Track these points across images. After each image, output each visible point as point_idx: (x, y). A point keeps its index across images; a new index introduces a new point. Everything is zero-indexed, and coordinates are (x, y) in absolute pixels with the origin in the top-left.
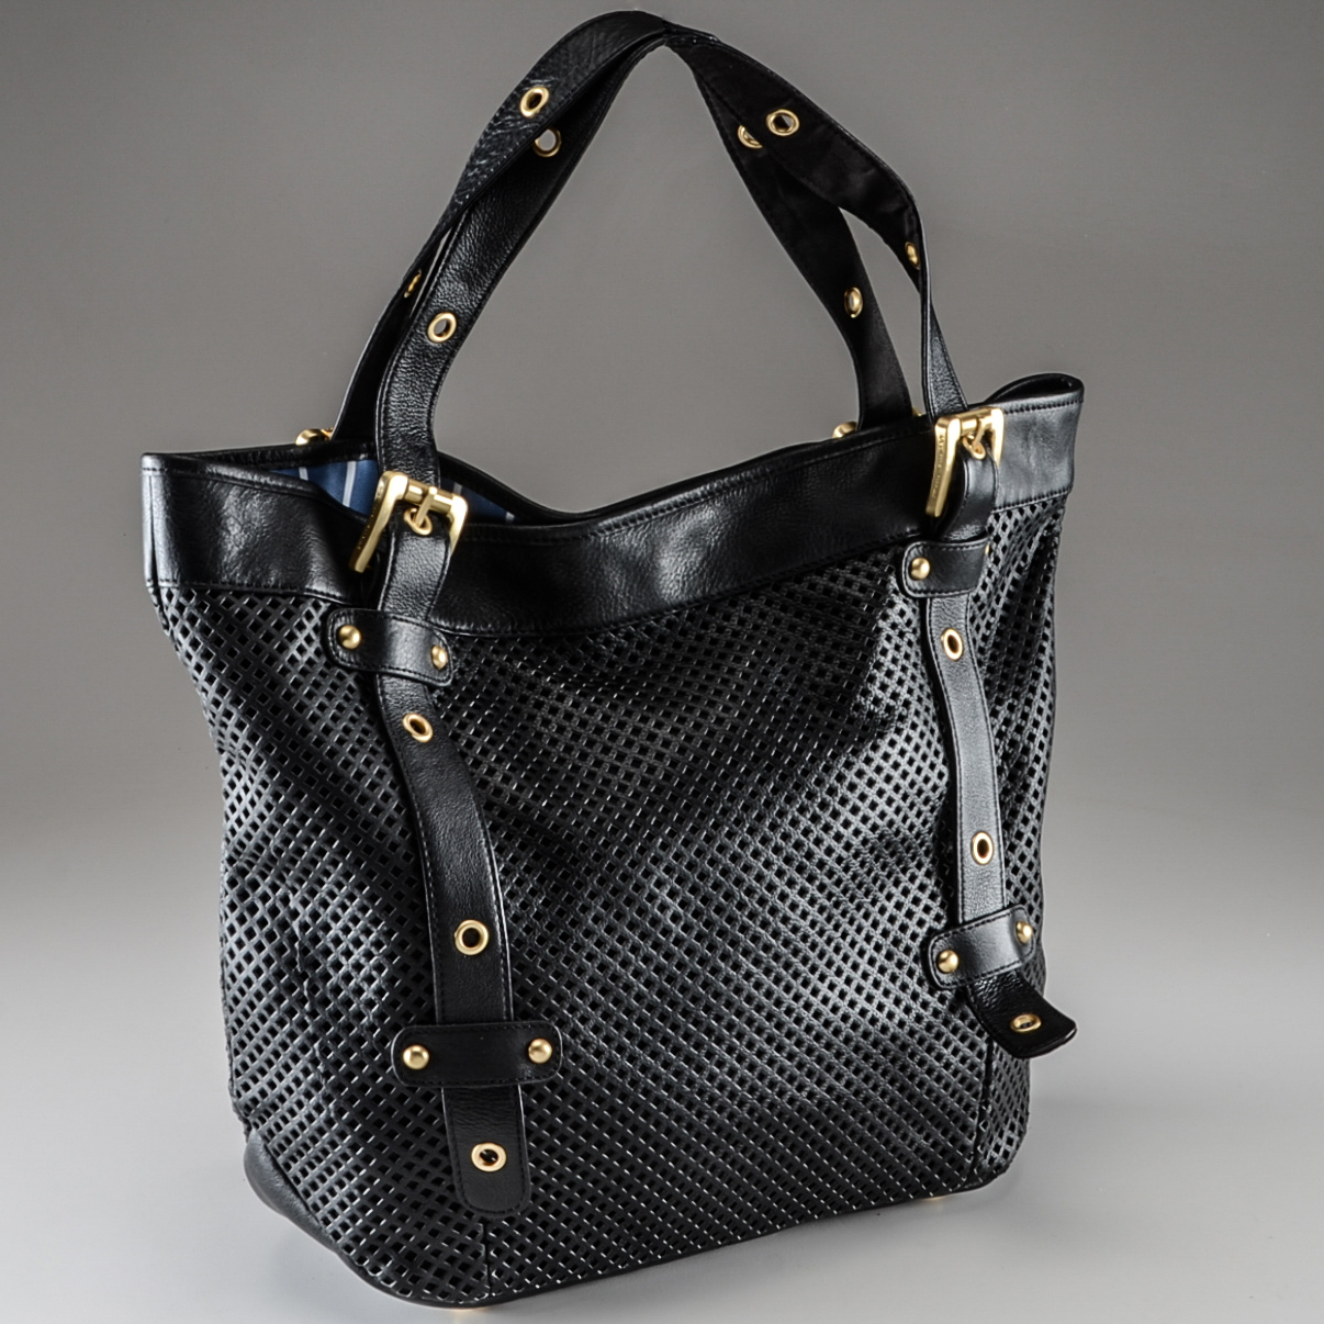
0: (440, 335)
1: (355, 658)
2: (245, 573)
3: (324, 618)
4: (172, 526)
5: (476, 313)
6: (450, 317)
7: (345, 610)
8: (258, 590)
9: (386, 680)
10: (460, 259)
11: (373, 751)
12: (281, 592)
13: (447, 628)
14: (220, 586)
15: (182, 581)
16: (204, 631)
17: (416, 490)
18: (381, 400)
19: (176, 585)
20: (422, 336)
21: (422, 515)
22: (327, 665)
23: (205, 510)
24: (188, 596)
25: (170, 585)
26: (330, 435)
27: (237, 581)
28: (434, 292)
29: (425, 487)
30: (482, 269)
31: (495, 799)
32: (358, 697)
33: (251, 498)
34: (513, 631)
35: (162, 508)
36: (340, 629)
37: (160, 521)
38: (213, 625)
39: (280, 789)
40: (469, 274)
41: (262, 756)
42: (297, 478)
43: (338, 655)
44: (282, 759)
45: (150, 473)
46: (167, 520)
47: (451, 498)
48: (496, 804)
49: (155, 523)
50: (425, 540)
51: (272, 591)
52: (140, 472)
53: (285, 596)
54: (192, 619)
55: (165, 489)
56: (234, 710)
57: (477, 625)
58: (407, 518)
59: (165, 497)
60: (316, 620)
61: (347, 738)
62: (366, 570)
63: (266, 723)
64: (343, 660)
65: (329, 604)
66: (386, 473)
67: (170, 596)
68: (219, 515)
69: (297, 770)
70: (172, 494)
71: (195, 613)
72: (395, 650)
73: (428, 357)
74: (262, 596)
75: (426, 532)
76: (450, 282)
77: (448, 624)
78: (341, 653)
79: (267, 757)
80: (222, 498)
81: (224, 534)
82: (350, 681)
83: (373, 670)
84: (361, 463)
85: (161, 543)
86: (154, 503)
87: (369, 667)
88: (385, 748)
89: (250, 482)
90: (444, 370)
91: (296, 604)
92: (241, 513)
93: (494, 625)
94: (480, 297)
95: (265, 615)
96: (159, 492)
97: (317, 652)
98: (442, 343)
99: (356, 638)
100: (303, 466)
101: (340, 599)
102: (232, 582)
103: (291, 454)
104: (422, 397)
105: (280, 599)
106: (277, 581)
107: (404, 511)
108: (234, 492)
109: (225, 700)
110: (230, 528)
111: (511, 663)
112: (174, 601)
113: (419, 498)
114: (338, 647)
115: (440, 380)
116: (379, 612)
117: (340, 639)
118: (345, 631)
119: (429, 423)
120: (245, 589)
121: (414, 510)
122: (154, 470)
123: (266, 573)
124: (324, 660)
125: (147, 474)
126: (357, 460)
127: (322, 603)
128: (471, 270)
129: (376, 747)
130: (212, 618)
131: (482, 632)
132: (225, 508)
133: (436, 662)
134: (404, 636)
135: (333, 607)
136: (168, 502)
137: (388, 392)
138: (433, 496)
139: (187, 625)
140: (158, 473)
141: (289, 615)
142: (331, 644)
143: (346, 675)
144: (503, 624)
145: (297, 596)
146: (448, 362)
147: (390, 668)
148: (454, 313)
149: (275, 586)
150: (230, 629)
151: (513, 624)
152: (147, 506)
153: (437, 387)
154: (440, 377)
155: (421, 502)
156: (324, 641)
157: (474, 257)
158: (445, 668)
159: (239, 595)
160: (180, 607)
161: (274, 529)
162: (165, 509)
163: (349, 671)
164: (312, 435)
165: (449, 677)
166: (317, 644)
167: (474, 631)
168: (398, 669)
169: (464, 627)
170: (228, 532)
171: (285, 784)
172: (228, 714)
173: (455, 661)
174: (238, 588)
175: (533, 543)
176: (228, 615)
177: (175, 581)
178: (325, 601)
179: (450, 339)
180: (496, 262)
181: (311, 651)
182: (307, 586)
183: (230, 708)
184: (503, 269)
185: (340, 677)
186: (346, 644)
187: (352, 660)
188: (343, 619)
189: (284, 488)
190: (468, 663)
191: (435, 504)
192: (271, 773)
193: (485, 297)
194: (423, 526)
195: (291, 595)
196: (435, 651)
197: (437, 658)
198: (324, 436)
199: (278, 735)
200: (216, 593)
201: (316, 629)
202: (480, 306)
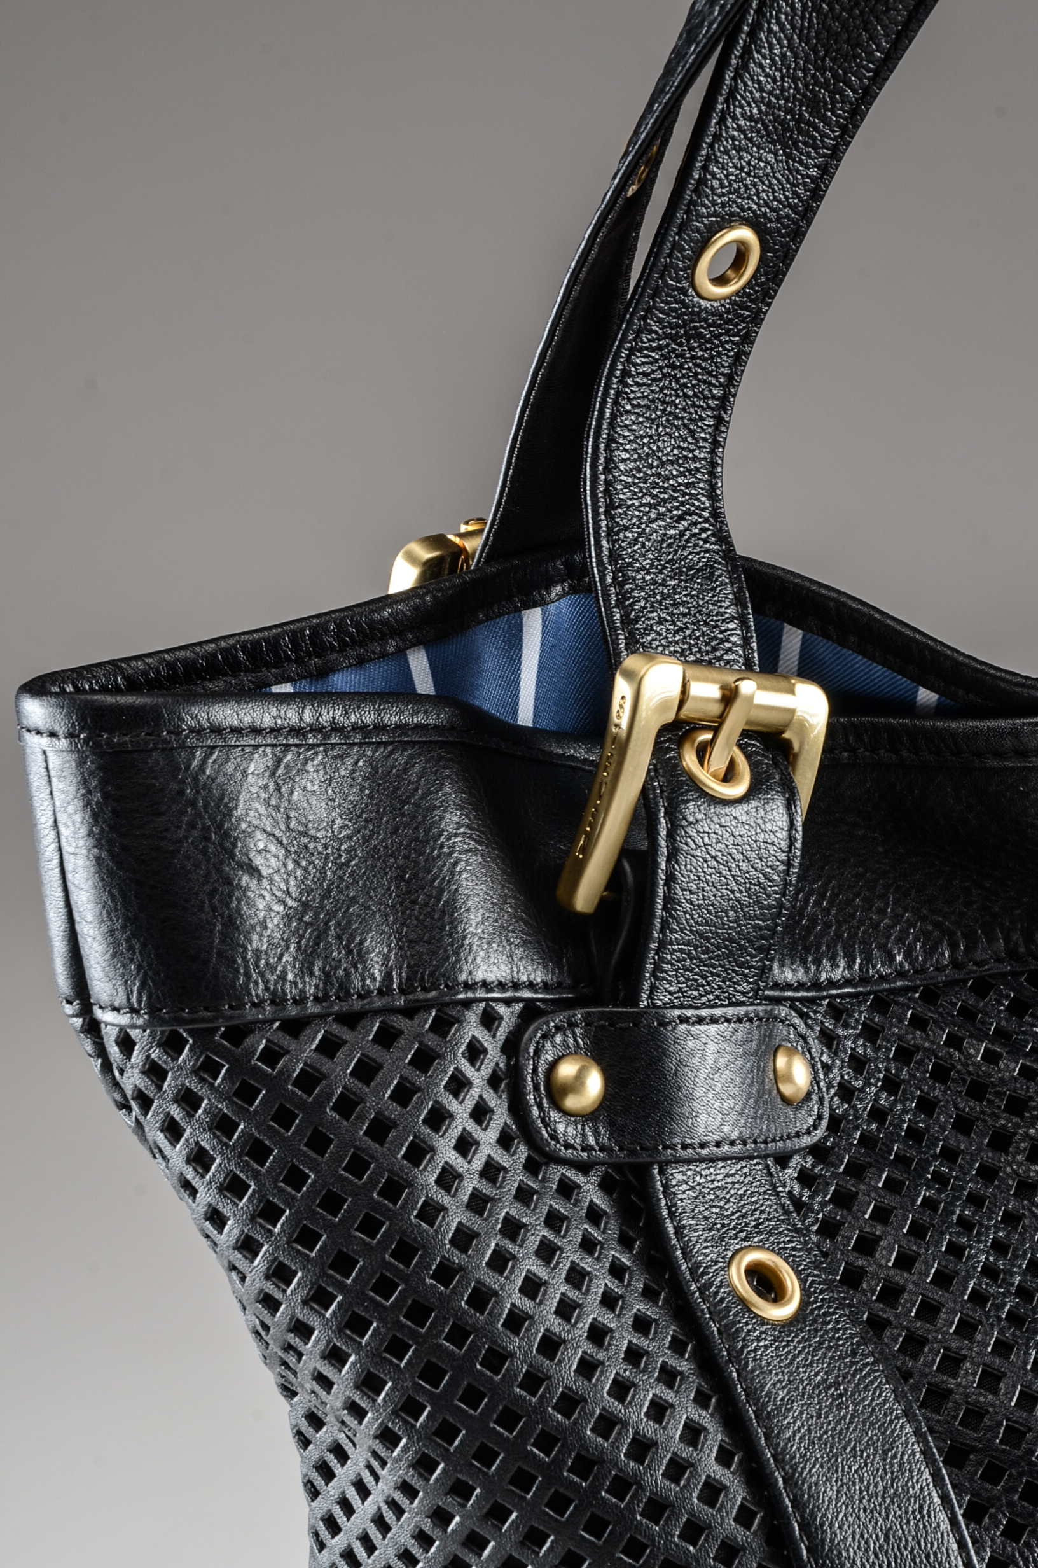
0: (721, 281)
1: (596, 1133)
2: (307, 969)
3: (511, 1047)
4: (111, 873)
5: (807, 213)
6: (745, 233)
7: (559, 1019)
8: (345, 1007)
9: (677, 1175)
10: (761, 90)
11: (669, 1376)
12: (401, 1002)
13: (801, 986)
14: (249, 1013)
15: (153, 1011)
16: (222, 1126)
17: (707, 690)
18: (594, 466)
19: (140, 1022)
20: (683, 291)
21: (724, 751)
22: (531, 1167)
23: (192, 825)
24: (172, 1045)
25: (124, 1019)
26: (473, 545)
27: (290, 991)
28: (702, 182)
29: (730, 678)
30: (815, 105)
31: (971, 1436)
32: (613, 1230)
33: (302, 771)
34: (955, 964)
35: (83, 831)
36: (553, 1066)
37: (81, 862)
38: (243, 1113)
39: (449, 1503)
40: (783, 123)
41: (396, 1427)
42: (403, 692)
43: (554, 1137)
44: (447, 1432)
45: (45, 741)
46: (98, 860)
47: (792, 691)
48: (973, 1449)
49: (69, 867)
50: (739, 811)
51: (378, 1003)
52: (20, 738)
53: (409, 1012)
54: (188, 1100)
55: (85, 782)
56: (314, 1321)
57: (868, 960)
58: (690, 760)
59: (88, 804)
60: (494, 1056)
61: (601, 1356)
62: (604, 905)
63: (399, 1348)
64: (567, 1146)
65: (518, 1007)
66: (631, 662)
67: (126, 1044)
68: (227, 835)
69: (486, 1456)
70: (106, 796)
71: (193, 1084)
72: (691, 1097)
73: (700, 336)
74: (351, 1020)
75: (738, 789)
76: (739, 149)
77: (801, 975)
78: (561, 1128)
79: (410, 1428)
80: (230, 788)
81: (245, 878)
82: (591, 1192)
83: (644, 1158)
84: (552, 608)
85: (90, 918)
86: (62, 817)
87: (632, 1153)
88: (694, 1357)
89: (295, 731)
90: (739, 359)
91: (442, 1026)
92: (280, 817)
93: (908, 956)
94: (813, 172)
95: (366, 1071)
96: (72, 789)
97: (505, 1141)
98: (729, 297)
99: (594, 1084)
100: (414, 645)
101: (546, 987)
102: (277, 1000)
103: (385, 622)
104: (692, 433)
105: (399, 1022)
106: (388, 976)
107: (680, 743)
108: (258, 764)
109: (293, 1294)
110: (258, 861)
111: (959, 1048)
112: (137, 1057)
113: (716, 709)
114: (554, 1114)
115: (731, 380)
116: (644, 1013)
117: (555, 1093)
118: (567, 1070)
119: (713, 496)
120: (312, 1008)
121: (707, 736)
122: (53, 734)
123: (360, 958)
124: (522, 1152)
125: (36, 743)
126: (542, 603)
127: (502, 1010)
128: (790, 111)
129: (673, 1362)
130: (237, 1094)
131: (882, 978)
132: (240, 812)
133: (787, 1089)
134: (710, 1061)
135: (530, 1013)
136: (95, 817)
137: (611, 440)
138: (750, 698)
139: (176, 1112)
140: (64, 743)
141: (425, 1060)
142: (535, 1111)
143: (580, 1180)
144: (929, 952)
145: (442, 1006)
146: (748, 339)
147: (685, 1147)
148: (755, 224)
149: (385, 991)
150: (284, 1117)
151: (954, 947)
152: (44, 819)
153: (724, 402)
154: (730, 378)
155: (722, 718)
156: (517, 1108)
157: (795, 79)
158: (808, 1096)
159: (295, 1027)
160: (155, 1072)
161: (366, 840)
162: (90, 834)
163: (584, 1168)
164: (427, 555)
165: (820, 1117)
166: (501, 1117)
167: (864, 980)
168: (703, 1145)
169: (837, 975)
170: (254, 871)
171: (461, 1491)
172: (303, 1330)
173: (827, 1068)
174: (293, 1011)
175: (993, 763)
176: (275, 1084)
177: (134, 1011)
178: (508, 1002)
179: (749, 284)
180: (848, 84)
181: (488, 1138)
182: (463, 977)
183: (304, 1314)
184: (868, 96)
185: (566, 1189)
186: (571, 1102)
187: (591, 1141)
188: (558, 1039)
189: (380, 728)
190: (858, 1064)
191: (757, 715)
192: (424, 1465)
193: (827, 171)
194: (729, 776)
195: (426, 1006)
196: (781, 1061)
197: (789, 1078)
198: (459, 552)
199: (432, 1374)
200: (237, 1034)
201: (494, 1081)
202: (817, 194)
